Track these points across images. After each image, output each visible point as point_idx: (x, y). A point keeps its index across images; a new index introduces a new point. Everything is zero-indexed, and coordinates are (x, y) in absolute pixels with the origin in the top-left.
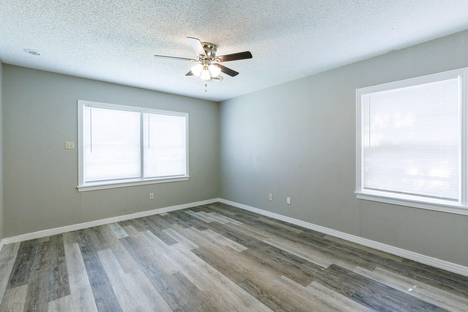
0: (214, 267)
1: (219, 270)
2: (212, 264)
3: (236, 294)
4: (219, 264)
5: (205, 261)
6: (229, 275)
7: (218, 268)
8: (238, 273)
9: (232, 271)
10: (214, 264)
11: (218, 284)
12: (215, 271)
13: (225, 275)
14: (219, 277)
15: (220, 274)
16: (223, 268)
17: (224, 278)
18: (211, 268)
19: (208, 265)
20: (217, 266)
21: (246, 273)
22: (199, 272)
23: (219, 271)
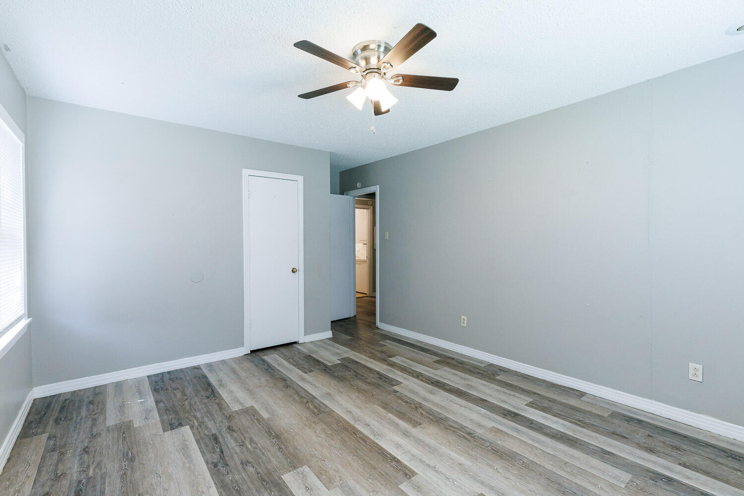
0: (362, 433)
1: (354, 428)
2: (364, 439)
3: (337, 402)
4: (352, 438)
5: (378, 445)
6: (339, 420)
7: (354, 432)
8: (326, 423)
9: (335, 426)
10: (361, 438)
11: (356, 411)
12: (359, 427)
13: (345, 420)
14: (354, 419)
15: (352, 423)
16: (347, 430)
17: (347, 418)
18: (366, 432)
19: (372, 437)
20: (356, 434)
21: (314, 422)
22: (383, 426)
23: (353, 426)
